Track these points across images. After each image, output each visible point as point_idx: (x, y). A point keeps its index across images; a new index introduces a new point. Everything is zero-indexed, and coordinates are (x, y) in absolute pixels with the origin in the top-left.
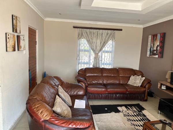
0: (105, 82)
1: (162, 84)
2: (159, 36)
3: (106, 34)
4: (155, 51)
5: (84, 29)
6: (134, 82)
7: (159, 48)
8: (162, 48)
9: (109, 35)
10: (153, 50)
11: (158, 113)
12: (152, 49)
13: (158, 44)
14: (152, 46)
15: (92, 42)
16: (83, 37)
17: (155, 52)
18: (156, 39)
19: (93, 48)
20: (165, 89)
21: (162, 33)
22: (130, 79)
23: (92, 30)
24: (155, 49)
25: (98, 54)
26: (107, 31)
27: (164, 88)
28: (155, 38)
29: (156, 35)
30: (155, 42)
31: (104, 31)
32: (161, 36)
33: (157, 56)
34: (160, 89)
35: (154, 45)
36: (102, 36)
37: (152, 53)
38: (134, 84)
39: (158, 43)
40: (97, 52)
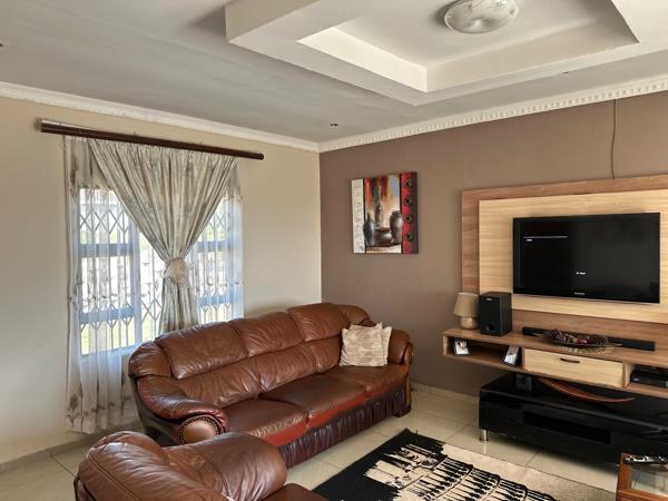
0: (266, 385)
1: (452, 341)
2: (393, 184)
3: (204, 169)
4: (386, 231)
5: (102, 142)
6: (368, 353)
7: (400, 222)
8: (411, 222)
9: (216, 172)
10: (376, 230)
11: (481, 439)
12: (373, 227)
13: (397, 208)
14: (373, 217)
15: (151, 205)
16: (97, 179)
17: (389, 235)
18: (384, 193)
19: (157, 233)
20: (465, 352)
21: (406, 174)
22: (345, 342)
23: (144, 149)
24: (386, 224)
25: (181, 259)
26: (207, 156)
27: (461, 350)
28: (380, 188)
29: (384, 180)
30: (382, 203)
31: (195, 155)
32: (404, 184)
33: (397, 249)
34: (451, 356)
35: (378, 212)
36: (193, 177)
37: (376, 238)
38: (370, 360)
39: (392, 205)
40: (176, 253)
